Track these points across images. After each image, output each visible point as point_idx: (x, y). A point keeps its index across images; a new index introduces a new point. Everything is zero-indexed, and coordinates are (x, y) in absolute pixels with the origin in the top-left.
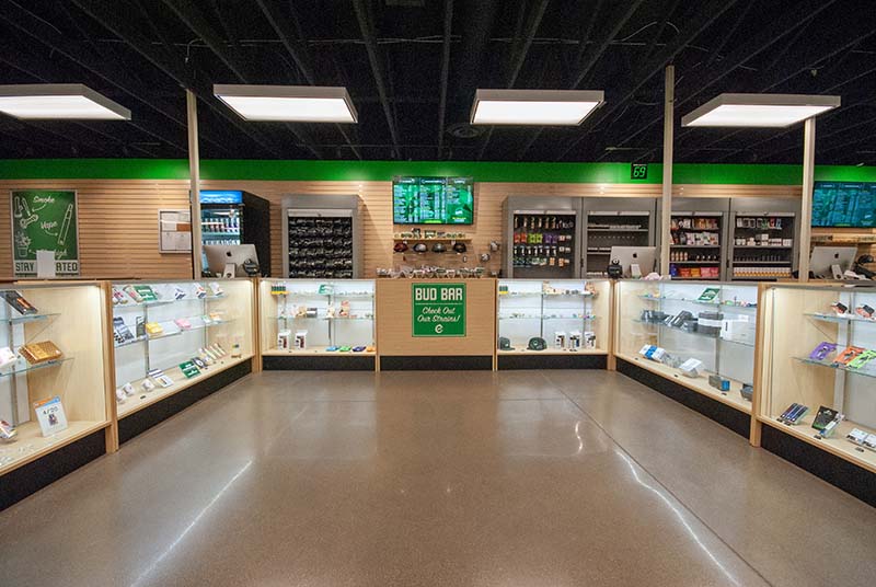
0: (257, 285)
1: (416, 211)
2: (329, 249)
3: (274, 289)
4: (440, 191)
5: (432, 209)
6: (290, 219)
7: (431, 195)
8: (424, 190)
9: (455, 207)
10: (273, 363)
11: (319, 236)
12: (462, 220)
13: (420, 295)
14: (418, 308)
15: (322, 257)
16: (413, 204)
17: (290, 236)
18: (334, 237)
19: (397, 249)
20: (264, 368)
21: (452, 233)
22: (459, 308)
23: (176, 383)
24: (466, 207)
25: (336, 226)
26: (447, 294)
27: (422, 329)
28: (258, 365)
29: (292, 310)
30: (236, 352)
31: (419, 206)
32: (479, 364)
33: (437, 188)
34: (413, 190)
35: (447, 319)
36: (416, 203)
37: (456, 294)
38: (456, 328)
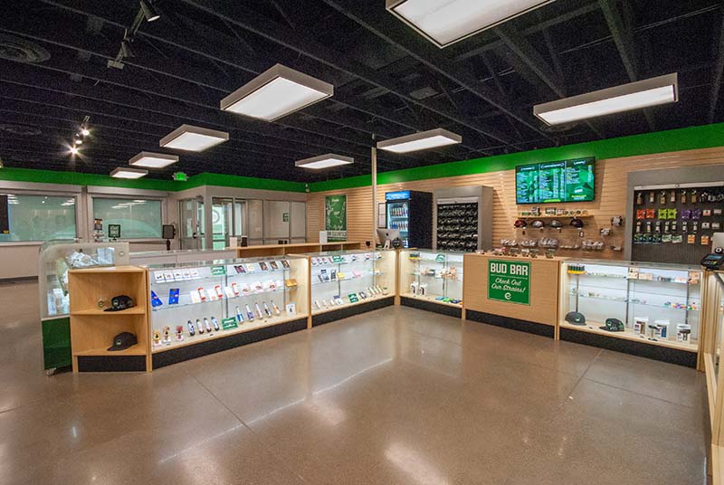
0: (398, 253)
1: (536, 192)
2: (462, 226)
3: (411, 256)
4: (559, 173)
5: (551, 190)
6: (439, 206)
7: (550, 178)
8: (542, 174)
9: (574, 186)
10: (406, 302)
11: (457, 217)
12: (582, 197)
13: (494, 268)
14: (493, 278)
15: (457, 232)
16: (532, 186)
17: (439, 217)
18: (466, 217)
19: (517, 225)
20: (401, 304)
21: (571, 211)
22: (525, 282)
23: (344, 303)
24: (586, 185)
25: (468, 209)
26: (515, 270)
27: (496, 294)
28: (397, 301)
29: (422, 269)
30: (385, 292)
31: (538, 188)
32: (544, 331)
33: (555, 171)
34: (534, 175)
35: (514, 289)
36: (536, 186)
37: (522, 270)
38: (523, 298)
